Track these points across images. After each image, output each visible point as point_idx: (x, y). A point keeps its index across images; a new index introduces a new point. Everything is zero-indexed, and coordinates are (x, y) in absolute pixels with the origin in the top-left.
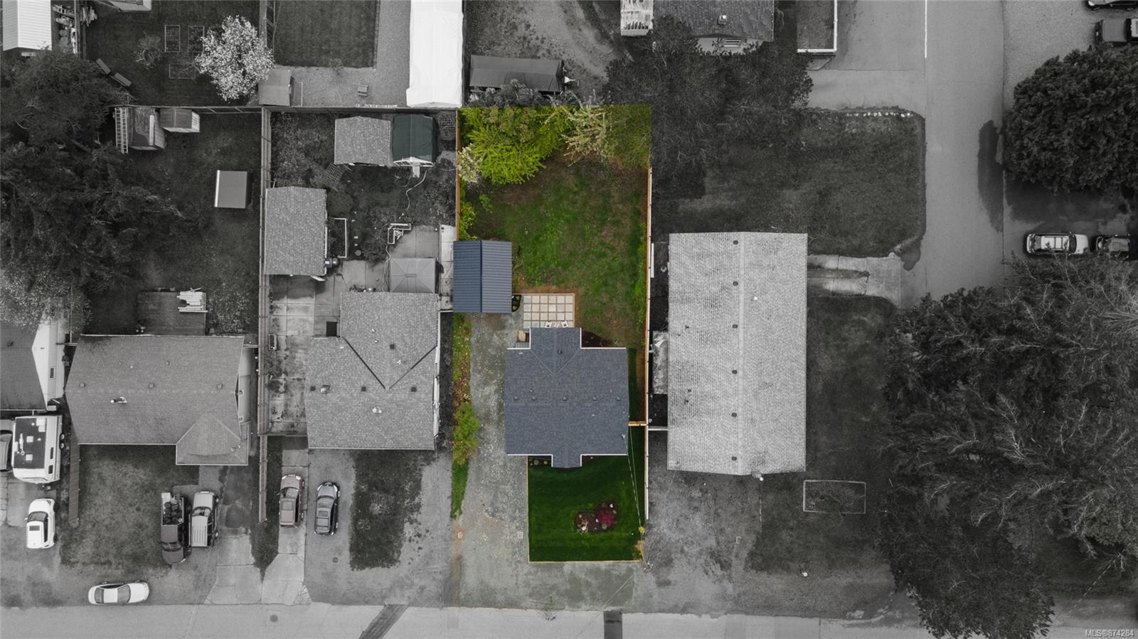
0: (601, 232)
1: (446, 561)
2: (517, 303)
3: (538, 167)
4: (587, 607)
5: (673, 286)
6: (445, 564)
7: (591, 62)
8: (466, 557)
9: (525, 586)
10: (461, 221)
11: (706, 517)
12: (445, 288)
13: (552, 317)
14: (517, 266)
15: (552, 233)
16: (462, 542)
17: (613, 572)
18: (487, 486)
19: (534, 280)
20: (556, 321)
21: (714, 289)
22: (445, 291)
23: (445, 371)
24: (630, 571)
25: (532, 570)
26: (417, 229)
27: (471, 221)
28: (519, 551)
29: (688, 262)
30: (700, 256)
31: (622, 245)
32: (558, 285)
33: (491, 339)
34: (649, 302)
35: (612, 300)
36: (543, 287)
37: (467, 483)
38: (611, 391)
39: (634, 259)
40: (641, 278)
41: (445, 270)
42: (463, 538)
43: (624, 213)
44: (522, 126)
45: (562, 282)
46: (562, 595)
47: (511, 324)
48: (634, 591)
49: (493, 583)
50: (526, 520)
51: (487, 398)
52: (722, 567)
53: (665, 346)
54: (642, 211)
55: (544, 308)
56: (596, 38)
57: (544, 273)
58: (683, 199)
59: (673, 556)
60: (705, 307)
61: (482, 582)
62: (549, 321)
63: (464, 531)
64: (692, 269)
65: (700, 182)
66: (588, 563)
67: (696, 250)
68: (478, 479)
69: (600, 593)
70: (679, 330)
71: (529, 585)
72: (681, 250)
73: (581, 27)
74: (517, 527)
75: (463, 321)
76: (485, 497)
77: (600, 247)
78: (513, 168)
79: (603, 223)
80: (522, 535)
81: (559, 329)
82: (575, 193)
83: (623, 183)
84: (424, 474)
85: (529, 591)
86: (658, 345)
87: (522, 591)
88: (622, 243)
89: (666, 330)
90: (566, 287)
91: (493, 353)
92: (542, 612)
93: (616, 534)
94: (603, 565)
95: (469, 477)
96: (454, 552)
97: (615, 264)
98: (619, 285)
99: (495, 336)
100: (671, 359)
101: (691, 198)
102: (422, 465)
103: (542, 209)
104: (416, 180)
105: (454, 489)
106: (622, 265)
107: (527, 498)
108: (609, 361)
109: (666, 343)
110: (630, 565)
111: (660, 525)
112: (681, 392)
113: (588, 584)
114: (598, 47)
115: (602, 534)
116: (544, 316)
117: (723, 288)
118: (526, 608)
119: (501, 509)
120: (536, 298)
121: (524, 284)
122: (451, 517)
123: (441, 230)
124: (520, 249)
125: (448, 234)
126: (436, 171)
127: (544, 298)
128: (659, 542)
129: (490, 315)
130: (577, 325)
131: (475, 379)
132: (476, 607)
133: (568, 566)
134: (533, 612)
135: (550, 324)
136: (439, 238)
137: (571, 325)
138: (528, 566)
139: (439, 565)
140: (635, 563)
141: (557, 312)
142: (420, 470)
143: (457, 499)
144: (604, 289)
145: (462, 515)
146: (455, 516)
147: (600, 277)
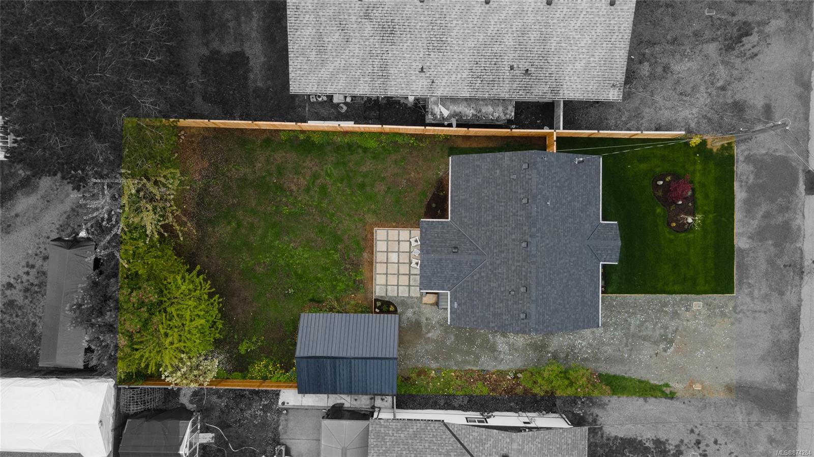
0: (292, 191)
1: (734, 406)
2: (386, 307)
3: (198, 276)
4: (799, 217)
5: (364, 89)
6: (737, 408)
7: (62, 202)
8: (727, 380)
9: (769, 301)
10: (273, 379)
11: (678, 56)
12: (362, 402)
13: (404, 258)
14: (335, 304)
15: (292, 257)
16: (707, 383)
17: (751, 181)
18: (631, 350)
19: (355, 281)
20: (410, 252)
21: (368, 28)
22: (368, 402)
23: (476, 403)
24: (748, 159)
25: (746, 290)
26: (284, 438)
27: (274, 365)
28: (719, 307)
29: (331, 67)
30: (321, 50)
31: (310, 164)
32: (363, 250)
33: (433, 341)
34: (387, 128)
35: (384, 178)
36: (364, 270)
37: (626, 376)
38: (515, 177)
39: (329, 148)
40: (355, 139)
41: (339, 402)
42: (702, 383)
43: (267, 160)
44: (133, 300)
45: (358, 243)
46: (782, 251)
47: (414, 313)
48: (778, 154)
49: (763, 344)
50: (678, 297)
51: (513, 348)
52: (748, 34)
53: (448, 103)
54: (265, 136)
55: (393, 269)
56: (28, 194)
57: (346, 269)
58: (250, 81)
59: (730, 101)
60: (393, 44)
61: (763, 359)
62: (410, 263)
63: (692, 383)
64: (339, 62)
65: (227, 58)
66: (738, 215)
67: (313, 55)
68: (622, 361)
69: (780, 200)
70: (426, 82)
71: (767, 295)
72: (313, 78)
73: (13, 214)
74: (687, 310)
75: (408, 379)
76: (646, 352)
77: (312, 193)
78: (197, 312)
79: (280, 188)
80: (698, 304)
81: (421, 250)
82: (239, 224)
83: (226, 161)
84: (613, 434)
85: (775, 295)
86: (446, 113)
87: (777, 305)
88: (308, 163)
89: (425, 100)
90: (365, 239)
91: (453, 338)
92: (806, 278)
93: (698, 178)
94: (740, 195)
95: (618, 373)
96: (720, 395)
97: (335, 172)
98: (364, 169)
99: (430, 335)
100: (466, 94)
101: (249, 70)
102: (602, 437)
103: (260, 270)
104: (218, 438)
105: (634, 394)
106: (336, 165)
107: (648, 296)
108: (468, 181)
109: (444, 100)
110: (741, 159)
111: (685, 119)
112: (513, 79)
113: (767, 215)
114: (41, 192)
115: (698, 195)
116: (404, 269)
117: (367, 16)
118: (800, 300)
119: (662, 331)
120: (380, 280)
121: (360, 295)
122: (672, 398)
123: (286, 406)
124: (312, 300)
125: (290, 397)
126: (206, 411)
127: (380, 269)
128: (710, 120)
129: (401, 342)
130: (417, 225)
131: (488, 364)
132: (797, 368)
133: (741, 242)
134: (805, 291)
135: (414, 261)
136: (297, 409)
137: (416, 233)
138: (741, 296)
139: (740, 416)
140: (739, 152)
141: (398, 252)
142: (608, 439)
143: (647, 390)
144: (368, 188)
145: (670, 383)
146: (671, 392)
147: (353, 193)
